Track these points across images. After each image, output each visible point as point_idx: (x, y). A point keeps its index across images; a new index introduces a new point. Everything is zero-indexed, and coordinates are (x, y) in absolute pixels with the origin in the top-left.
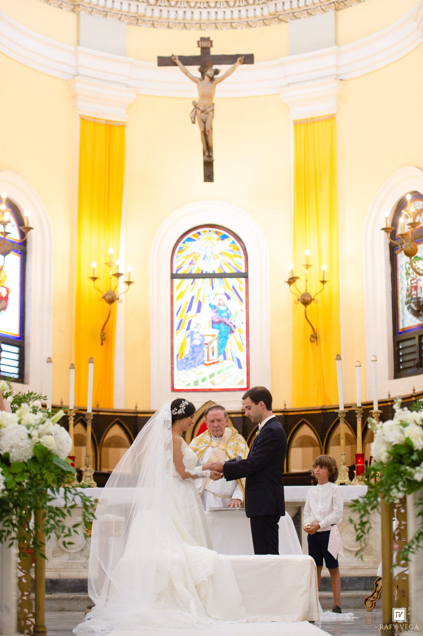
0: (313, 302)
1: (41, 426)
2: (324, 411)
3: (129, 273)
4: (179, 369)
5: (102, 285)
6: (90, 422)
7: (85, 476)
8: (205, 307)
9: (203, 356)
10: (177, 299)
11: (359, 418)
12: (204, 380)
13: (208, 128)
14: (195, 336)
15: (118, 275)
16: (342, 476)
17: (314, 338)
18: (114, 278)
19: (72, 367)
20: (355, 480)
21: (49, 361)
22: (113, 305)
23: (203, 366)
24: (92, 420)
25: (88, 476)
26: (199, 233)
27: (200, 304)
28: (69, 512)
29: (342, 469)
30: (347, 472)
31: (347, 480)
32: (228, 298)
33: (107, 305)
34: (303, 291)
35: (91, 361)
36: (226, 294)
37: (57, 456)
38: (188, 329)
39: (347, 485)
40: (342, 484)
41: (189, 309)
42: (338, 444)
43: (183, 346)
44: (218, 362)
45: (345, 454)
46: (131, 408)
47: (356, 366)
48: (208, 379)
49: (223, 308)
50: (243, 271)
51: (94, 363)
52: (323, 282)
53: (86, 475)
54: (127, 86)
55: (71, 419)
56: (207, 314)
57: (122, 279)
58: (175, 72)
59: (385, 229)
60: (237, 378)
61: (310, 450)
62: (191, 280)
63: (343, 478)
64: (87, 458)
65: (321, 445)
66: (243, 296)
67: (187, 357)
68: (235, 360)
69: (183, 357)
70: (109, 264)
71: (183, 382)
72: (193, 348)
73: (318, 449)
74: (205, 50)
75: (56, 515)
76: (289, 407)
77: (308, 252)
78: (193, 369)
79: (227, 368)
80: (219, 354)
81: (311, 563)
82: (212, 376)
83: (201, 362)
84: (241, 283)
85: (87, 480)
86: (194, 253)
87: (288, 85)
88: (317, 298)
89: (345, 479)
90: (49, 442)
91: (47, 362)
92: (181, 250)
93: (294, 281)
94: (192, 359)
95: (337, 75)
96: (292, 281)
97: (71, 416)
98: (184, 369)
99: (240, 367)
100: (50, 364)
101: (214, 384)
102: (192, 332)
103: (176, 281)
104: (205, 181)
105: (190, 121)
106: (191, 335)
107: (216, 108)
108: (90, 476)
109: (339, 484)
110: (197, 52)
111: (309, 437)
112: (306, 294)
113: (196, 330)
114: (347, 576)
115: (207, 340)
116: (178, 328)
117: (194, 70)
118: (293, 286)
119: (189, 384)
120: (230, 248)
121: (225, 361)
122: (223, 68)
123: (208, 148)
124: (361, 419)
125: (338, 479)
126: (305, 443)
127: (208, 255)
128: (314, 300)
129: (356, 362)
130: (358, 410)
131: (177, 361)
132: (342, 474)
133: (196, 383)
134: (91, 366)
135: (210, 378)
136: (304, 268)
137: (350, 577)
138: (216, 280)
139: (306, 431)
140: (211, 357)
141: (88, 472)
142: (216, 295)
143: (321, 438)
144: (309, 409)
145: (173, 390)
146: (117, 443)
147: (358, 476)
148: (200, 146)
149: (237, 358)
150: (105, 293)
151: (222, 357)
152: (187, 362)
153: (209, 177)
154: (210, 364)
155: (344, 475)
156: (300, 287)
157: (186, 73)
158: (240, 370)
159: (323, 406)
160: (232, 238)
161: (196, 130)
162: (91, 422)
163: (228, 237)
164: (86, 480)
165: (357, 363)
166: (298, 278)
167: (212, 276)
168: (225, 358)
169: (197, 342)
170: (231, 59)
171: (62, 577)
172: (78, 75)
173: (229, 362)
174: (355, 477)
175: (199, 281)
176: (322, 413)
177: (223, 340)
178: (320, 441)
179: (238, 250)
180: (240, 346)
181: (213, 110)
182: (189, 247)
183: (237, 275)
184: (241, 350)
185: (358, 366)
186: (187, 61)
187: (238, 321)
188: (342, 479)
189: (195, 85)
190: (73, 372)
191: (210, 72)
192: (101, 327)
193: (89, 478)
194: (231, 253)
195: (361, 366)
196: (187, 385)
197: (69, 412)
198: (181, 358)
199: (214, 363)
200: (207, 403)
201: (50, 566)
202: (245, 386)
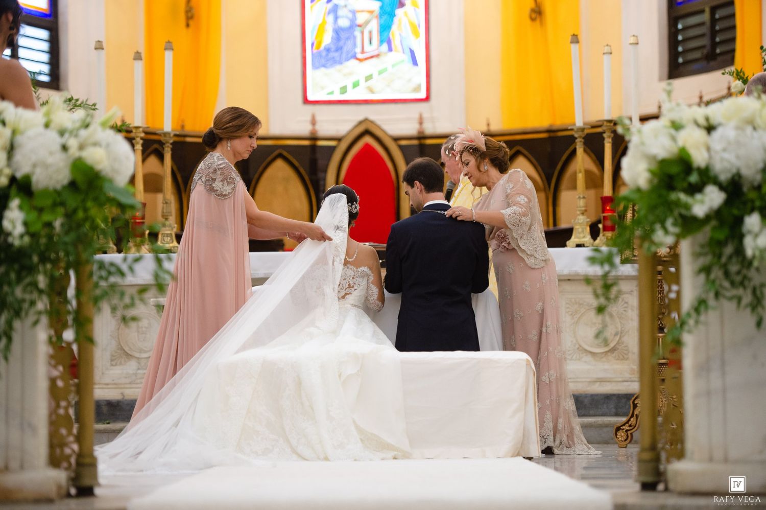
1: (83, 133)
2: (552, 134)
4: (315, 67)
6: (168, 147)
7: (162, 234)
9: (355, 45)
11: (608, 139)
12: (356, 85)
14: (340, 13)
16: (579, 233)
17: (537, 13)
19: (138, 56)
20: (600, 240)
21: (99, 46)
23: (353, 62)
24: (171, 144)
25: (168, 235)
28: (131, 269)
29: (580, 222)
30: (587, 225)
31: (587, 239)
35: (169, 46)
37: (111, 181)
39: (587, 247)
40: (578, 246)
42: (574, 187)
44: (377, 56)
45: (584, 198)
47: (604, 54)
48: (363, 84)
51: (173, 49)
53: (163, 232)
55: (138, 143)
60: (410, 80)
63: (582, 235)
64: (165, 205)
65: (547, 186)
67: (327, 47)
68: (408, 51)
69: (322, 47)
71: (323, 88)
72: (337, 32)
75: (110, 273)
76: (495, 128)
78: (338, 67)
79: (393, 66)
80: (381, 42)
81: (527, 364)
82: (369, 78)
83: (350, 55)
85: (166, 240)
89: (584, 237)
90: (97, 157)
91: (96, 49)
94: (337, 50)
97: (137, 137)
98: (324, 66)
99: (415, 63)
100: (101, 51)
101: (371, 91)
102: (336, 6)
106: (335, 10)
108: (171, 234)
109: (575, 246)
114: (587, 393)
119: (332, 93)
121: (391, 54)
124: (610, 140)
125: (573, 237)
129: (604, 46)
130: (607, 126)
131: (312, 54)
132: (580, 230)
133: (344, 90)
134: (169, 55)
135: (366, 81)
137: (592, 395)
140: (367, 47)
141: (167, 228)
143: (547, 177)
144: (529, 130)
145: (306, 101)
147: (605, 232)
149: (410, 49)
151: (385, 47)
152: (327, 55)
154: (366, 59)
155: (583, 231)
158: (415, 67)
159: (551, 126)
162: (171, 146)
164: (164, 241)
165: (606, 48)
168: (390, 49)
169: (344, 23)
171: (127, 398)
173: (396, 56)
174: (601, 235)
176: (550, 138)
177: (387, 18)
178: (546, 184)
180: (415, 28)
184: (417, 36)
185: (607, 53)
188: (579, 238)
190: (139, 66)
193: (169, 238)
195: (611, 53)
196: (328, 94)
197: (134, 131)
198: (318, 47)
199: (372, 57)
200: (360, 123)
201: (107, 380)
202: (423, 95)
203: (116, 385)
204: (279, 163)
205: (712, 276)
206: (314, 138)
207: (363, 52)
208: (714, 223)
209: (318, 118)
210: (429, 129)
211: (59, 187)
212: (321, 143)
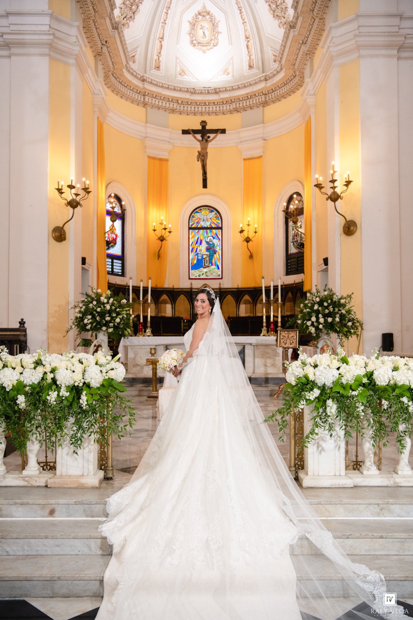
0: (251, 241)
1: (108, 366)
3: (170, 228)
4: (192, 269)
5: (159, 233)
8: (204, 243)
9: (203, 264)
10: (191, 238)
12: (203, 274)
13: (205, 164)
14: (199, 255)
15: (165, 229)
16: (263, 332)
17: (251, 257)
18: (163, 230)
19: (142, 281)
20: (269, 333)
22: (163, 242)
23: (202, 268)
26: (201, 209)
27: (201, 241)
31: (266, 334)
32: (214, 238)
33: (161, 242)
34: (246, 236)
36: (212, 237)
37: (116, 381)
38: (196, 251)
40: (264, 336)
41: (197, 243)
43: (193, 259)
44: (208, 267)
46: (171, 287)
48: (205, 274)
49: (211, 243)
50: (220, 226)
52: (256, 232)
54: (169, 142)
56: (204, 246)
57: (167, 230)
58: (190, 137)
59: (283, 211)
60: (217, 273)
61: (249, 305)
62: (197, 231)
66: (220, 237)
68: (217, 266)
69: (194, 264)
70: (161, 224)
71: (194, 275)
72: (198, 260)
73: (252, 305)
74: (204, 127)
76: (240, 287)
77: (249, 219)
78: (198, 269)
79: (213, 269)
80: (209, 263)
82: (206, 272)
83: (201, 266)
84: (219, 232)
86: (199, 218)
87: (241, 142)
88: (252, 239)
90: (112, 374)
92: (193, 217)
93: (243, 232)
94: (198, 265)
95: (263, 137)
96: (242, 231)
98: (194, 269)
99: (218, 269)
101: (207, 276)
102: (198, 253)
103: (190, 231)
104: (203, 188)
105: (196, 160)
106: (197, 254)
107: (208, 154)
110: (200, 128)
111: (248, 300)
112: (248, 238)
113: (199, 252)
115: (205, 257)
116: (192, 251)
117: (199, 136)
118: (242, 234)
119: (196, 276)
120: (215, 216)
122: (212, 136)
123: (205, 173)
126: (246, 302)
127: (205, 219)
128: (250, 240)
131: (191, 266)
133: (199, 275)
136: (247, 226)
138: (208, 231)
139: (247, 297)
140: (206, 265)
141: (149, 329)
142: (208, 237)
143: (253, 300)
144: (248, 288)
145: (190, 279)
146: (165, 302)
147: (271, 332)
148: (201, 172)
150: (159, 236)
151: (210, 264)
152: (195, 266)
153: (205, 186)
155: (265, 332)
156: (245, 234)
157: (195, 138)
159: (254, 286)
160: (215, 212)
161: (199, 164)
163: (213, 211)
166: (244, 230)
167: (206, 228)
169: (200, 258)
170: (215, 131)
172: (146, 137)
173: (213, 267)
175: (201, 231)
176: (254, 290)
177: (211, 257)
178: (253, 302)
179: (218, 217)
180: (218, 260)
181: (207, 155)
182: (197, 215)
183: (218, 228)
184: (219, 262)
186: (195, 132)
187: (218, 249)
189: (199, 143)
191: (206, 137)
192: (158, 251)
193: (149, 332)
194: (215, 218)
200: (204, 285)
201: (132, 372)
202: (220, 277)
203: (135, 373)
204: (182, 295)
205: (316, 420)
206: (191, 289)
207: (205, 265)
208: (317, 400)
209: (193, 283)
210: (222, 287)
211: (99, 386)
212: (193, 290)
